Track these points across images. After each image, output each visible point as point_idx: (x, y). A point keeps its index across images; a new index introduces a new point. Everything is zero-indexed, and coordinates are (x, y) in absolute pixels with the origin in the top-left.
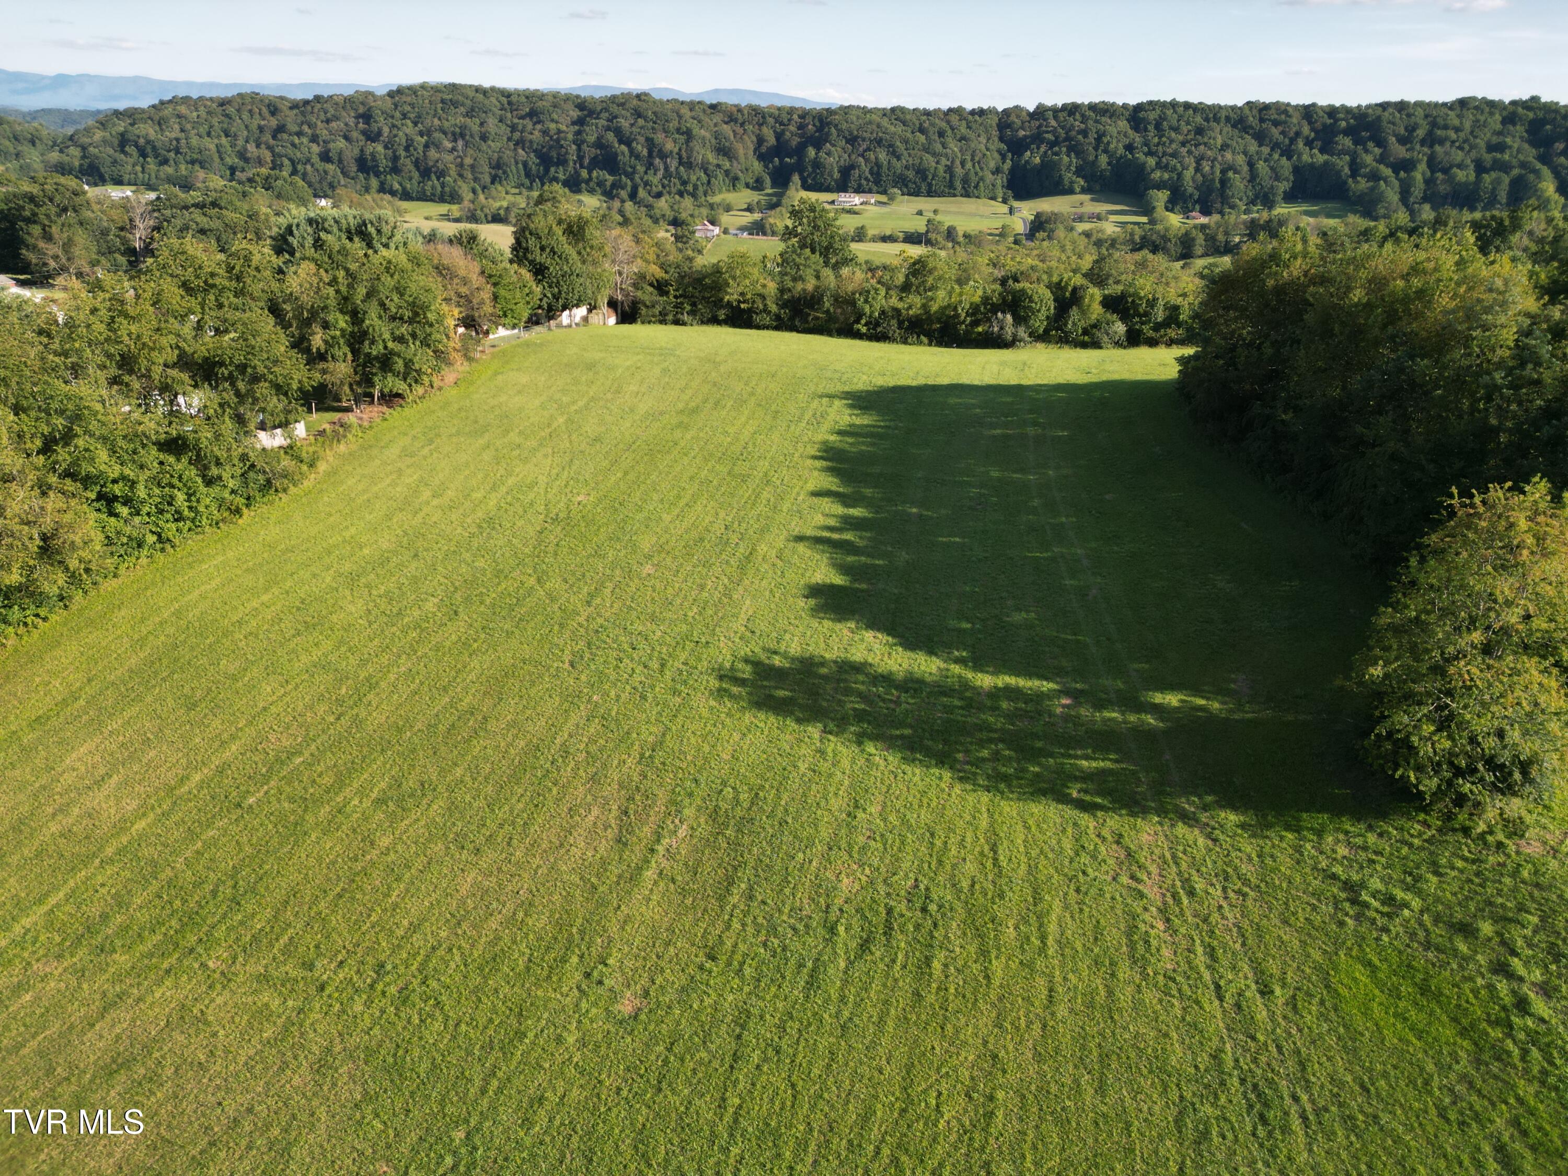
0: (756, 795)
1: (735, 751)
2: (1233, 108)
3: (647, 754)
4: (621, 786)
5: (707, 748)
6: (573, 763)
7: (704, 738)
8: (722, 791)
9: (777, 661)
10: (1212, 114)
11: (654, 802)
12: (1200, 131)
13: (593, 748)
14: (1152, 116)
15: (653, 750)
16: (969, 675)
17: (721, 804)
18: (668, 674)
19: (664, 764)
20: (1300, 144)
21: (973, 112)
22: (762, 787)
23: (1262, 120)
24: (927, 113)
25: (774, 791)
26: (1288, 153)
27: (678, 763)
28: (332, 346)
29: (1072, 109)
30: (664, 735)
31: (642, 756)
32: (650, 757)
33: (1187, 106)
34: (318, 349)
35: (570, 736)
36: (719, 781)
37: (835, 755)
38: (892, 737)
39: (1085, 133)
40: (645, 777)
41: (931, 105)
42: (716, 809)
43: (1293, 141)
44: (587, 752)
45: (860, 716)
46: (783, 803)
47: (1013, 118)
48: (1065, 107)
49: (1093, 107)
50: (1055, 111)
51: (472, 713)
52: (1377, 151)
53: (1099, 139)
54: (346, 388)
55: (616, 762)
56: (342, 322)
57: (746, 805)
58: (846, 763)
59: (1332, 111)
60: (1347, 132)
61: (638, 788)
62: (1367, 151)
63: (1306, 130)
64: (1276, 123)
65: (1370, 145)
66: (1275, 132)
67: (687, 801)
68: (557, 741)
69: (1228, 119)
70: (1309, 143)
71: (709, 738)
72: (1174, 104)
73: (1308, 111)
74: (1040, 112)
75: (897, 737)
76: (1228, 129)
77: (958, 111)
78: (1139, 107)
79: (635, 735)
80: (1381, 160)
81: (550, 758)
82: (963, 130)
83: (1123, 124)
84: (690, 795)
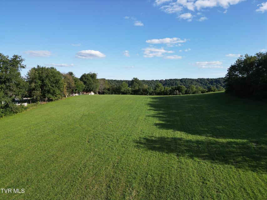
0: (161, 177)
1: (148, 163)
2: (196, 79)
3: (116, 165)
4: (106, 176)
5: (137, 162)
6: (87, 170)
7: (136, 159)
8: (147, 176)
9: (153, 138)
10: (193, 80)
11: (120, 182)
12: (191, 82)
13: (95, 164)
14: (184, 80)
15: (118, 164)
16: (217, 140)
17: (148, 181)
18: (120, 143)
19: (122, 168)
20: (208, 84)
21: (155, 80)
22: (162, 174)
23: (201, 81)
24: (148, 81)
25: (168, 175)
26: (206, 85)
27: (128, 167)
28: (36, 87)
29: (171, 80)
30: (121, 159)
31: (114, 166)
32: (117, 166)
33: (189, 79)
34: (33, 87)
35: (87, 161)
36: (145, 173)
37: (186, 163)
38: (203, 156)
39: (173, 83)
40: (116, 173)
41: (149, 80)
42: (146, 183)
43: (206, 83)
44: (93, 166)
45: (188, 151)
46: (173, 180)
47: (162, 81)
48: (170, 79)
49: (174, 79)
50: (168, 80)
51: (53, 156)
52: (220, 84)
53: (176, 84)
54: (39, 97)
55: (104, 168)
56: (40, 82)
57: (158, 181)
58: (191, 165)
59: (211, 79)
60: (215, 82)
61: (113, 177)
62: (218, 85)
63: (208, 82)
64: (203, 81)
65: (219, 84)
66: (203, 82)
67: (134, 181)
68: (82, 163)
69: (195, 81)
70: (209, 84)
71: (137, 159)
72: (187, 79)
73: (208, 79)
74: (166, 80)
75: (205, 156)
76: (196, 82)
77: (153, 80)
78: (181, 79)
79: (110, 159)
80: (221, 86)
81: (79, 168)
82: (154, 83)
83: (179, 81)
84: (135, 178)
